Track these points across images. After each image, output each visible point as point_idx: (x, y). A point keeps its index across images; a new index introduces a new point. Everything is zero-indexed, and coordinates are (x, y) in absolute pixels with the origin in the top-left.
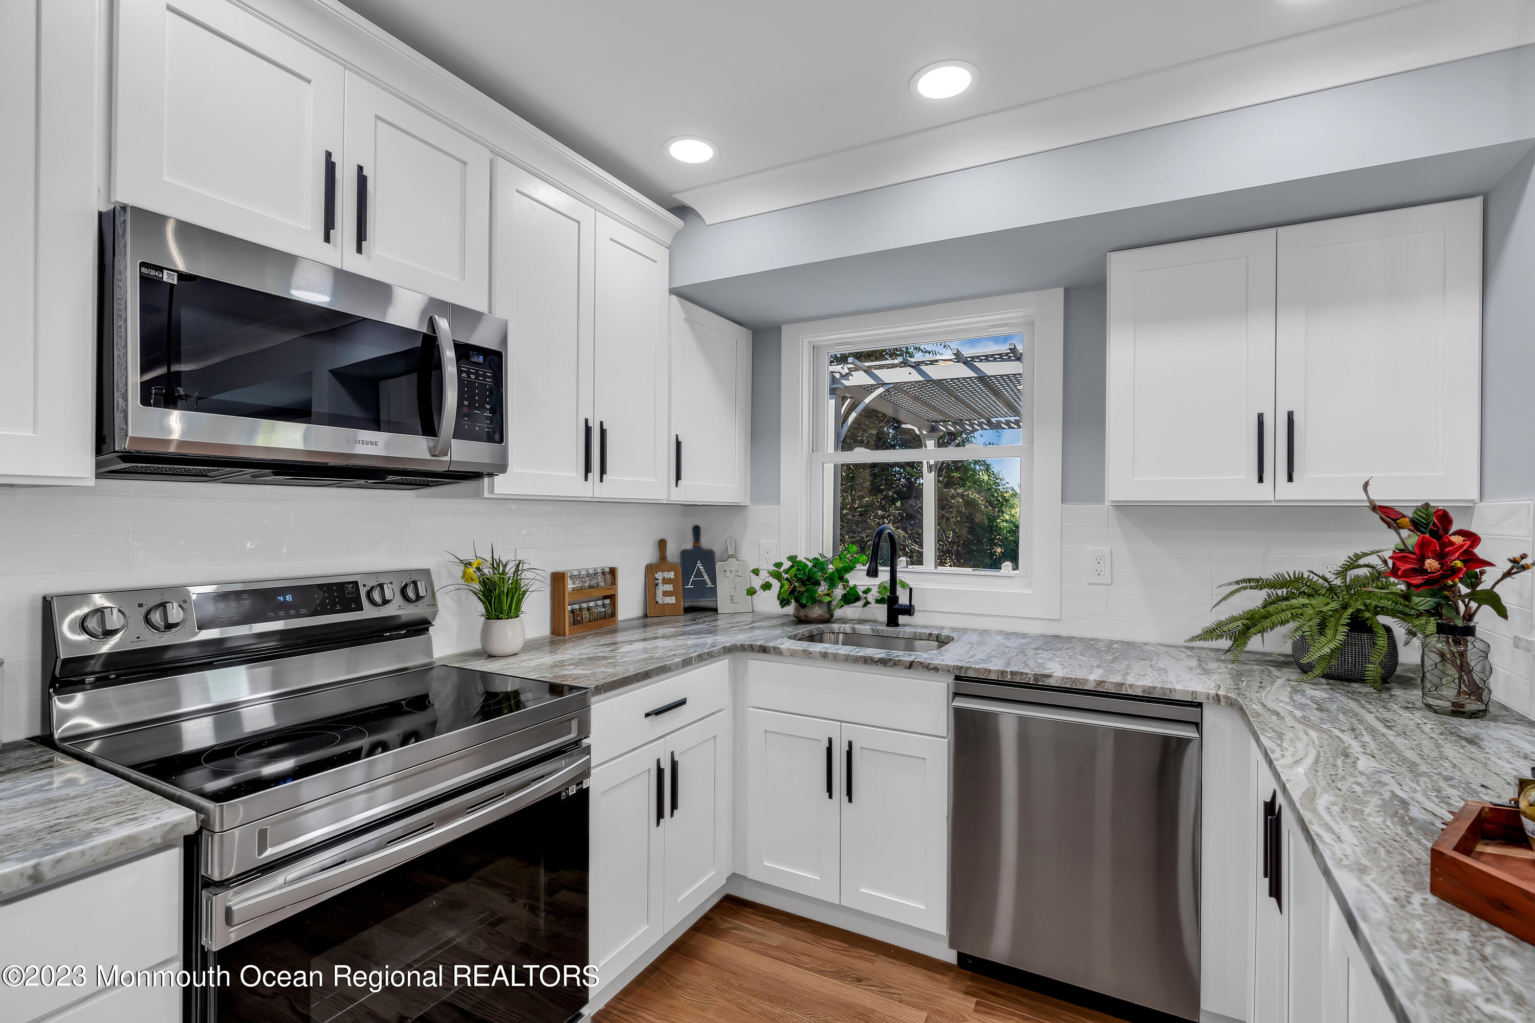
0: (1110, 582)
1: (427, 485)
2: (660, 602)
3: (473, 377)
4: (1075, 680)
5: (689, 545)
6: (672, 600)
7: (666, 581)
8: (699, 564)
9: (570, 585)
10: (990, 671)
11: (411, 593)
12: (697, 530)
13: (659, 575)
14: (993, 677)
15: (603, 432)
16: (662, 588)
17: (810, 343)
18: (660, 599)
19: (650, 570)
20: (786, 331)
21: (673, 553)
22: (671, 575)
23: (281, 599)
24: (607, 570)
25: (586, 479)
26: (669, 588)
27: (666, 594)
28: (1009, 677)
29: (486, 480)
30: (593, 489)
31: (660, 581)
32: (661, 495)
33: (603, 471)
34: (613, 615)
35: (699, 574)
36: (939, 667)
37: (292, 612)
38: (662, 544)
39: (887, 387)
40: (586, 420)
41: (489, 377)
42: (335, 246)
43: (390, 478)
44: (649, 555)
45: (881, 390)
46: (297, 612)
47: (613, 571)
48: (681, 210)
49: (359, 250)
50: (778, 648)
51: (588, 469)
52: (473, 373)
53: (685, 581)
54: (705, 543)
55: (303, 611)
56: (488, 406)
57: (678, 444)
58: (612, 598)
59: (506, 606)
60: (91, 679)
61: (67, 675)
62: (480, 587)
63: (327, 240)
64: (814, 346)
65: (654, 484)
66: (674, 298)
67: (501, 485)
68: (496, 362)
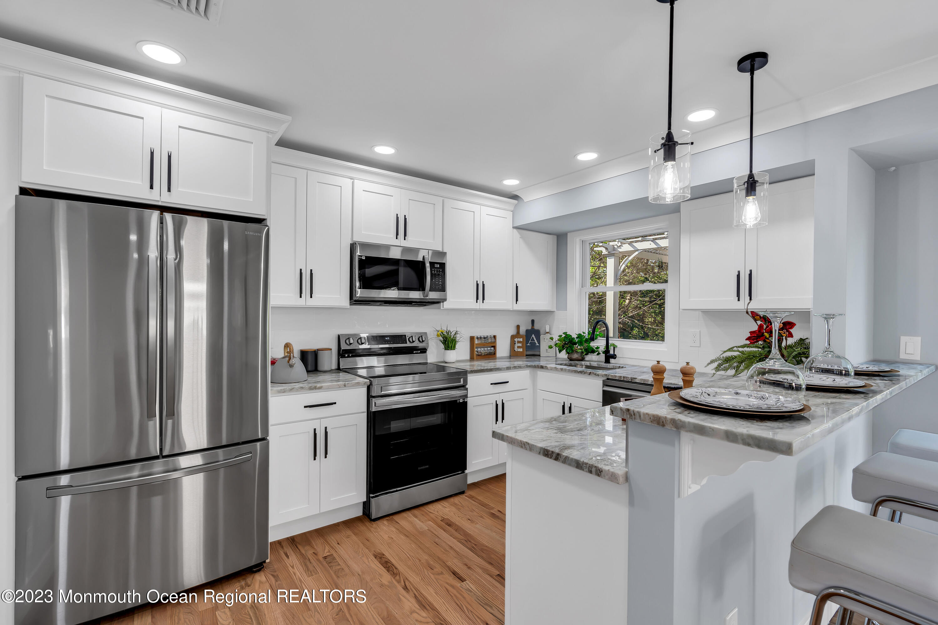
0: (699, 346)
1: (425, 305)
2: (516, 350)
3: (436, 272)
4: (644, 380)
5: (530, 328)
6: (521, 350)
7: (519, 342)
8: (533, 336)
9: (476, 342)
10: (616, 376)
11: (421, 340)
12: (533, 322)
13: (516, 340)
14: (617, 378)
15: (483, 285)
16: (517, 345)
17: (580, 239)
18: (516, 349)
19: (513, 337)
20: (569, 235)
21: (523, 331)
22: (521, 340)
23: (386, 338)
24: (492, 336)
25: (477, 302)
26: (520, 345)
27: (519, 347)
28: (622, 378)
29: (442, 303)
30: (480, 305)
31: (516, 342)
32: (510, 307)
33: (483, 299)
34: (495, 354)
35: (533, 340)
36: (599, 374)
37: (389, 343)
38: (518, 327)
39: (640, 251)
40: (477, 281)
41: (441, 271)
42: (399, 240)
43: (413, 304)
44: (513, 331)
45: (637, 253)
46: (390, 343)
47: (495, 337)
48: (515, 197)
49: (406, 239)
50: (547, 367)
51: (477, 299)
52: (436, 271)
53: (527, 343)
54: (536, 327)
55: (392, 342)
56: (441, 281)
57: (517, 287)
58: (494, 347)
59: (450, 346)
60: (346, 355)
61: (342, 354)
62: (442, 339)
63: (397, 238)
64: (582, 241)
65: (507, 303)
66: (515, 230)
67: (446, 305)
68: (443, 265)
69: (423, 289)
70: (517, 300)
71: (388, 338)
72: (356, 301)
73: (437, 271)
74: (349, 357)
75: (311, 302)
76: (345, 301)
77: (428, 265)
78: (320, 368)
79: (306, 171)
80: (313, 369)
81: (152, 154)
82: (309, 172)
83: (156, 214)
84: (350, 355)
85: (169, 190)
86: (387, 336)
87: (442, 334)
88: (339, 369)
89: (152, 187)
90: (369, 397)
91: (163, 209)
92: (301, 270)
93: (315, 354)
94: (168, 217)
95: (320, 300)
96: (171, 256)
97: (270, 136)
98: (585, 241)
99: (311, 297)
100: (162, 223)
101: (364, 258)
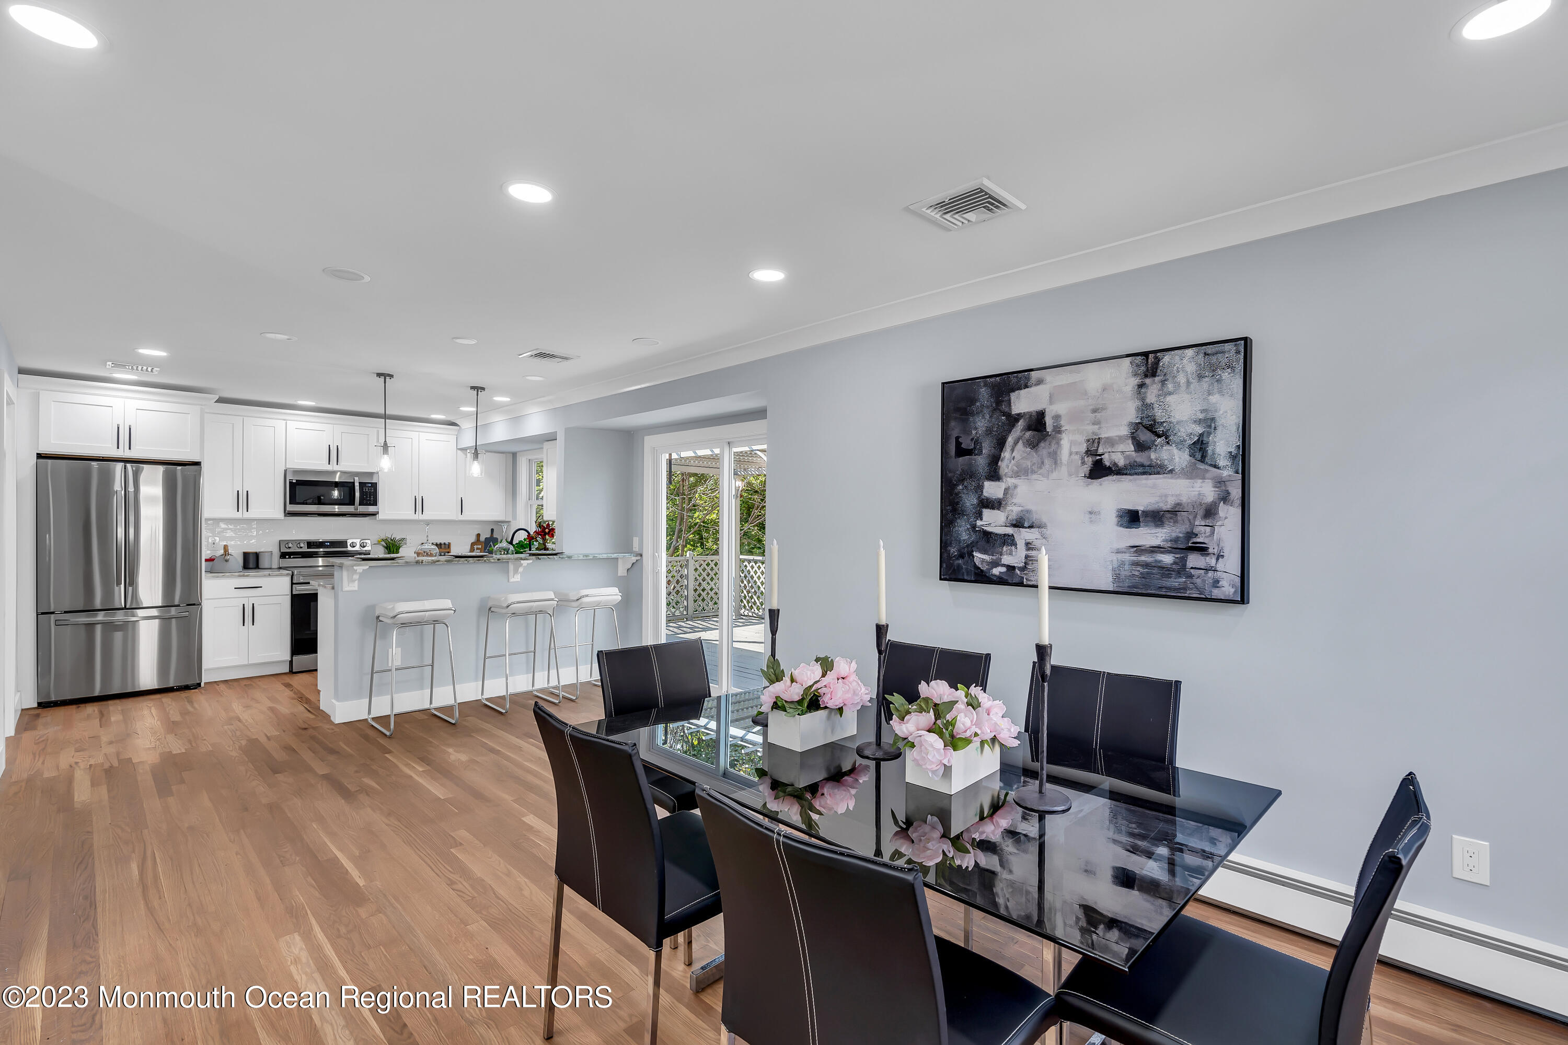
5: (488, 536)
7: (477, 549)
8: (491, 542)
11: (362, 545)
12: (492, 530)
13: (475, 547)
15: (422, 499)
19: (473, 544)
20: (518, 455)
21: (482, 539)
22: (480, 547)
23: (326, 544)
24: (447, 541)
25: (415, 514)
29: (377, 515)
30: (418, 516)
32: (453, 517)
33: (423, 511)
35: (490, 545)
38: (478, 535)
40: (415, 497)
41: (371, 490)
42: (331, 465)
43: (348, 516)
44: (473, 539)
46: (327, 547)
47: (451, 541)
48: (455, 424)
49: (337, 464)
51: (416, 511)
52: (366, 489)
53: (485, 548)
54: (494, 535)
55: (331, 547)
56: (372, 497)
57: (462, 500)
59: (392, 550)
60: (287, 557)
61: (283, 555)
62: (385, 545)
63: (329, 464)
64: (529, 460)
65: (452, 514)
66: (459, 452)
67: (380, 516)
68: (374, 485)
69: (354, 504)
70: (462, 512)
71: (328, 544)
72: (289, 514)
73: (368, 489)
74: (290, 558)
75: (247, 515)
76: (280, 515)
77: (357, 484)
78: (260, 567)
79: (242, 418)
80: (255, 566)
81: (118, 428)
82: (245, 418)
83: (119, 466)
84: (292, 557)
85: (130, 449)
86: (327, 542)
87: (385, 540)
88: (280, 568)
89: (118, 448)
90: (292, 584)
91: (126, 461)
92: (238, 491)
93: (257, 555)
94: (129, 466)
95: (256, 512)
96: (131, 489)
97: (203, 407)
98: (532, 460)
99: (247, 511)
100: (125, 468)
101: (294, 481)
